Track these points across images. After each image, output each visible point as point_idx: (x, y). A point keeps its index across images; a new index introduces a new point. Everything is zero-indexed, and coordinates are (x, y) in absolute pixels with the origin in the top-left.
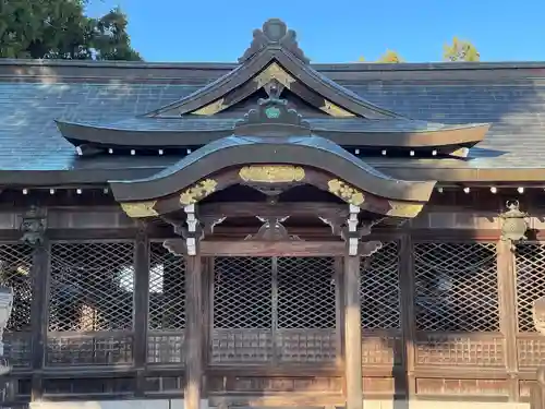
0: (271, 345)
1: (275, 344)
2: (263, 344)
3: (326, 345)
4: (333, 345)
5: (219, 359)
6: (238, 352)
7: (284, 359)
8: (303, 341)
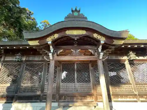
0: (75, 87)
1: (76, 87)
2: (73, 87)
3: (89, 87)
4: (91, 87)
5: (62, 91)
6: (67, 89)
7: (78, 91)
8: (83, 86)
